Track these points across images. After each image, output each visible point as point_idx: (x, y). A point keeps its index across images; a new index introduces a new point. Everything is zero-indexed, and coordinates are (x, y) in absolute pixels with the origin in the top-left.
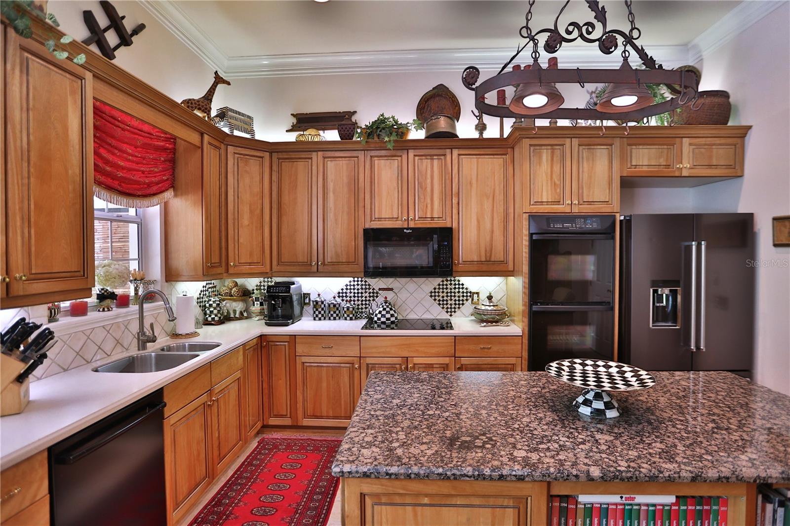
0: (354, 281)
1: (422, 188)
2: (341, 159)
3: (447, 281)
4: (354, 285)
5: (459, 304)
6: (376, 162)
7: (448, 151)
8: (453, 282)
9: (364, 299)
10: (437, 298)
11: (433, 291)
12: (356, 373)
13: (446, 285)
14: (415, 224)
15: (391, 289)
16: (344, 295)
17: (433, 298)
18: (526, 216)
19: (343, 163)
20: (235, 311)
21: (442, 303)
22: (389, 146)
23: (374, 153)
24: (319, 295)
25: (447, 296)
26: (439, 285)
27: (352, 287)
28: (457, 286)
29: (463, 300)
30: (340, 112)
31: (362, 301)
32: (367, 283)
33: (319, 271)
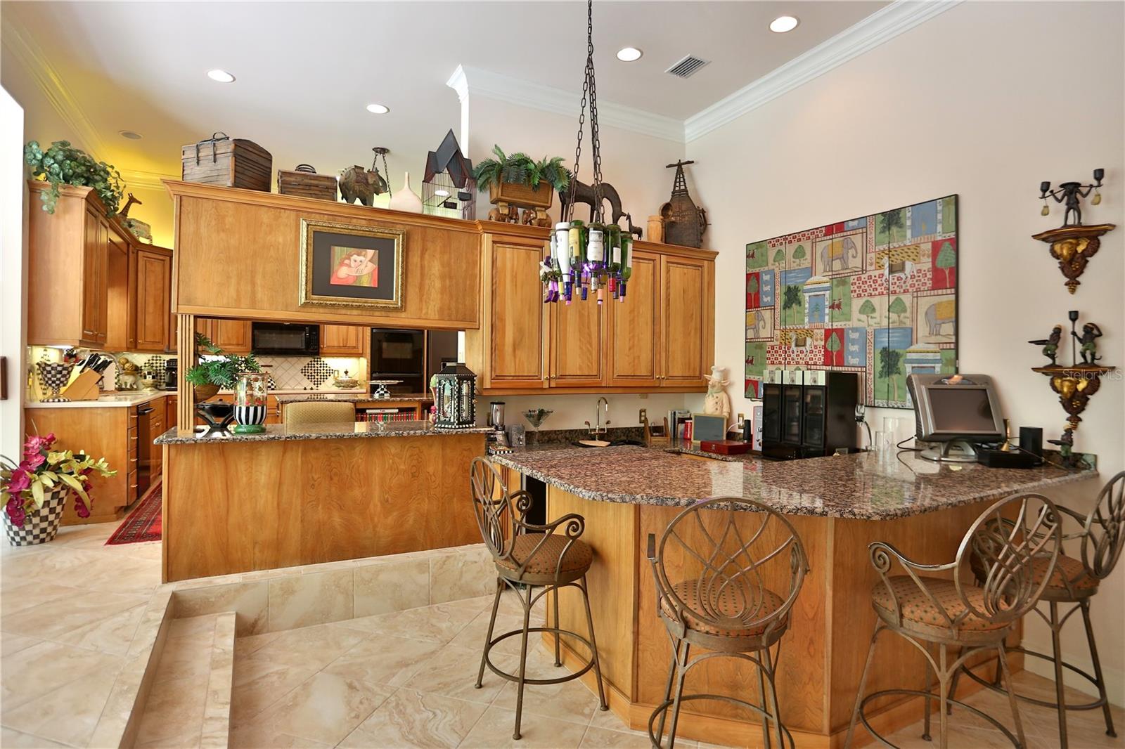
3: (315, 361)
5: (324, 378)
8: (319, 362)
11: (304, 368)
13: (314, 364)
17: (304, 374)
20: (126, 384)
21: (310, 378)
25: (315, 373)
26: (308, 364)
28: (322, 365)
29: (326, 376)
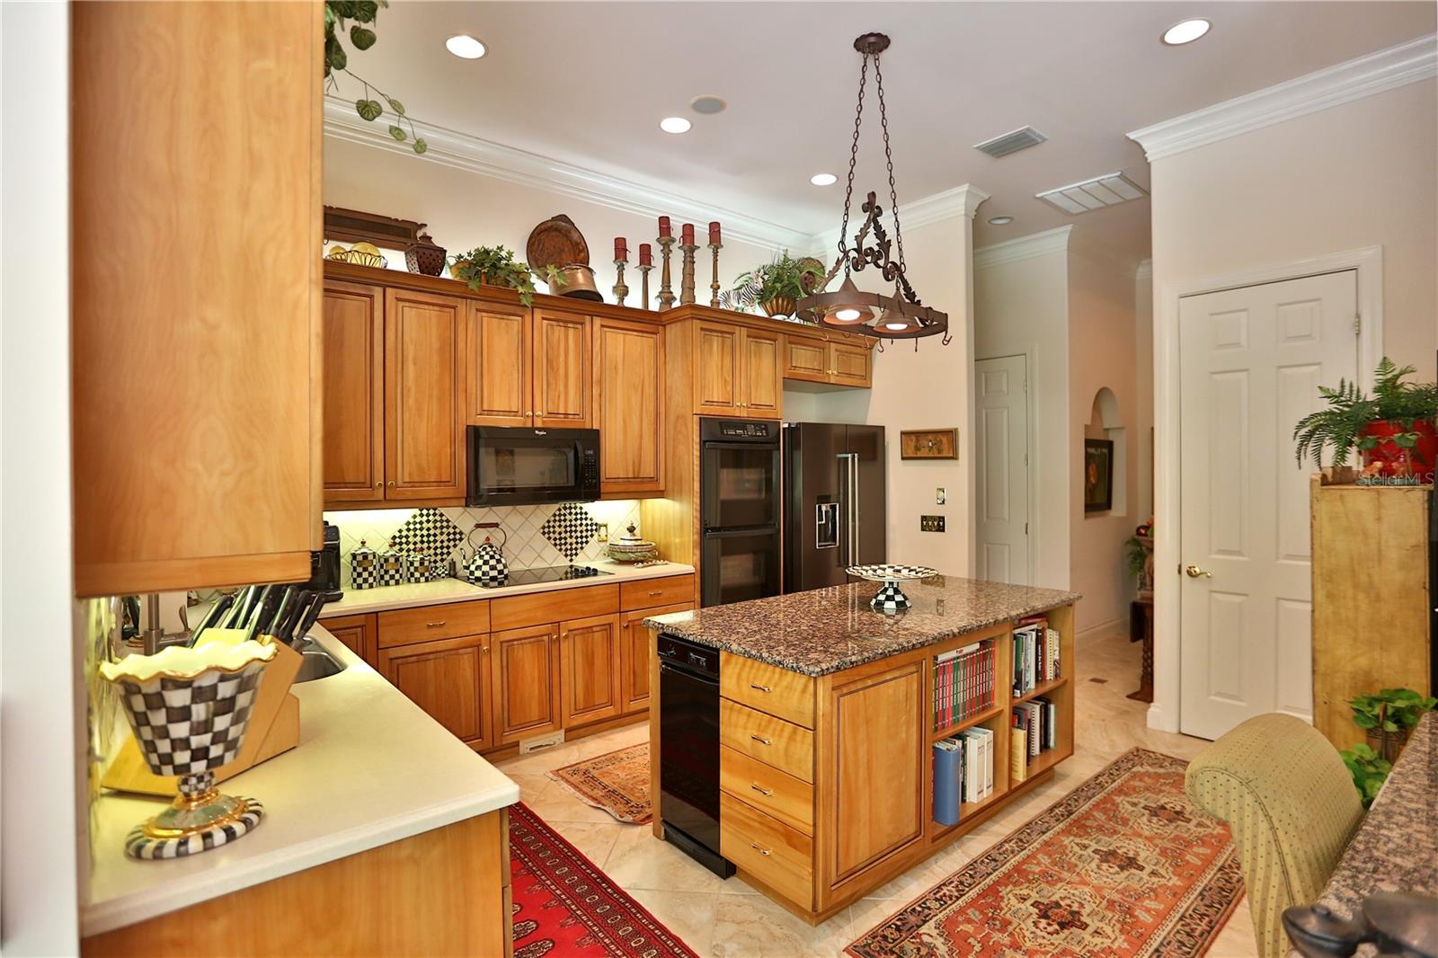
0: (422, 515)
1: (552, 368)
2: (426, 307)
3: (565, 508)
4: (421, 523)
5: (582, 543)
6: (485, 319)
7: (588, 318)
8: (573, 511)
9: (438, 544)
10: (551, 535)
11: (546, 525)
12: (485, 661)
13: (565, 515)
14: (543, 422)
15: (496, 525)
16: (404, 540)
17: (547, 535)
18: (696, 419)
19: (431, 314)
21: (559, 543)
22: (524, 301)
23: (481, 305)
24: (363, 543)
25: (566, 532)
26: (555, 515)
27: (418, 526)
28: (579, 516)
29: (587, 537)
30: (397, 220)
31: (436, 548)
32: (444, 518)
33: (387, 498)
